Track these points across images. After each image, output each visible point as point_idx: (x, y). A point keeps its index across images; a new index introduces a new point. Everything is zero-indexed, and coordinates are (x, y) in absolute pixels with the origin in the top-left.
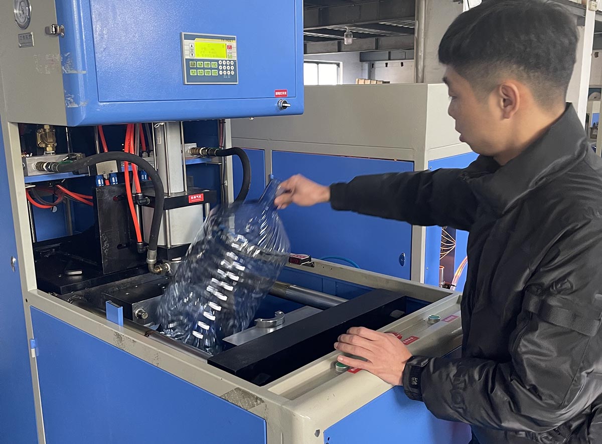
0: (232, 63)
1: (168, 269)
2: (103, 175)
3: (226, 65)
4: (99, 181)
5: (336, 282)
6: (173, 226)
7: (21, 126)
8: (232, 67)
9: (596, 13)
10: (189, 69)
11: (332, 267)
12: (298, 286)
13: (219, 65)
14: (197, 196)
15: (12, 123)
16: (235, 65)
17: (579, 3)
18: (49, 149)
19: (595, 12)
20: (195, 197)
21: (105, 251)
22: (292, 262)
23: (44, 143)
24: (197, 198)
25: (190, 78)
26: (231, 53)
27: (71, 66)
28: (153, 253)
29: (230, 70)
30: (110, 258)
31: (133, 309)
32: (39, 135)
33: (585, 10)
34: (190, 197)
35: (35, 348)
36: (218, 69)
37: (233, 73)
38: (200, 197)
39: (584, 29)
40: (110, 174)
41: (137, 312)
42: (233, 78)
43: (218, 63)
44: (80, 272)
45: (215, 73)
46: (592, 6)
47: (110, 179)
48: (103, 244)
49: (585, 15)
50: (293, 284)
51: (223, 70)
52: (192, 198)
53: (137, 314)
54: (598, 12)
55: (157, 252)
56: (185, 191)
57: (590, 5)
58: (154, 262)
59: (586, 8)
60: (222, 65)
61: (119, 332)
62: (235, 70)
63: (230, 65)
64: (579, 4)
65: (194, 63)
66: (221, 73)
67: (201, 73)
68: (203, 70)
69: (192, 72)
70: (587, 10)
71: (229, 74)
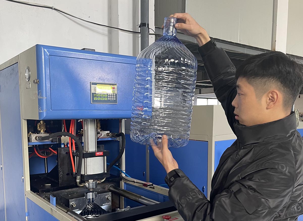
0: (115, 95)
1: (86, 185)
2: (64, 143)
3: (112, 96)
4: (62, 145)
5: (164, 197)
6: (88, 166)
7: (28, 121)
8: (115, 97)
10: (93, 97)
11: (162, 189)
12: (145, 197)
13: (108, 96)
14: (100, 153)
15: (24, 119)
16: (116, 96)
18: (42, 131)
20: (99, 153)
21: (61, 176)
22: (144, 186)
23: (40, 129)
24: (100, 154)
25: (94, 101)
26: (114, 91)
27: (41, 96)
28: (78, 177)
30: (63, 179)
31: (70, 202)
32: (38, 125)
34: (96, 153)
35: (27, 216)
37: (115, 99)
38: (101, 153)
40: (67, 143)
41: (71, 204)
42: (115, 101)
43: (108, 95)
44: (50, 185)
45: (106, 99)
47: (67, 145)
48: (60, 173)
50: (143, 196)
51: (110, 98)
52: (97, 153)
53: (72, 204)
55: (81, 176)
56: (96, 150)
58: (79, 181)
60: (110, 96)
61: (52, 208)
62: (116, 98)
63: (114, 96)
65: (96, 95)
67: (99, 99)
69: (95, 98)
71: (113, 100)
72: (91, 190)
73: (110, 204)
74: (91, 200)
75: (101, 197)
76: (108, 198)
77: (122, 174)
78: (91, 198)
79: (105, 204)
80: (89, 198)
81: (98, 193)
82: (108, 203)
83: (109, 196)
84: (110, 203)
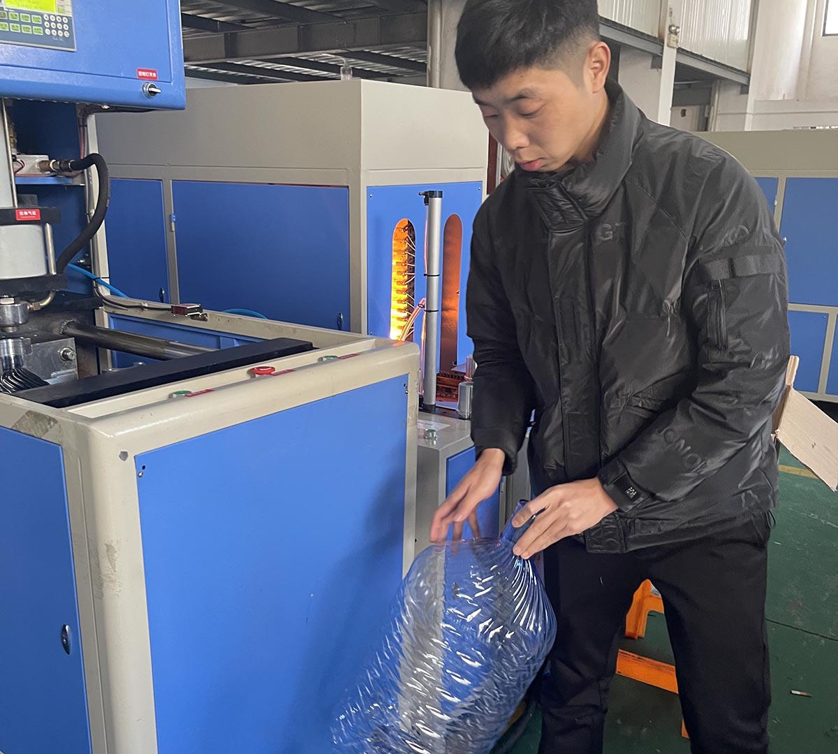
0: (66, 20)
3: (56, 22)
8: (66, 27)
9: (677, 52)
12: (180, 342)
13: (44, 21)
14: (30, 212)
16: (69, 24)
17: (654, 35)
19: (675, 51)
22: (177, 313)
24: (29, 215)
26: (62, 6)
29: (63, 30)
33: (663, 46)
34: (19, 213)
36: (43, 25)
37: (67, 34)
38: (34, 213)
39: (660, 74)
42: (68, 42)
43: (43, 18)
45: (37, 31)
46: (672, 42)
49: (662, 53)
51: (50, 28)
52: (21, 213)
54: (680, 51)
56: (14, 206)
57: (669, 39)
59: (663, 43)
60: (50, 21)
62: (71, 31)
63: (62, 23)
64: (655, 38)
65: (4, 14)
66: (48, 32)
67: (16, 28)
68: (18, 25)
70: (665, 47)
71: (61, 35)
72: (10, 330)
73: (73, 372)
74: (13, 362)
75: (43, 353)
76: (65, 356)
77: (100, 288)
78: (12, 357)
79: (59, 373)
80: (6, 355)
81: (33, 342)
82: (68, 368)
83: (68, 347)
84: (74, 370)
